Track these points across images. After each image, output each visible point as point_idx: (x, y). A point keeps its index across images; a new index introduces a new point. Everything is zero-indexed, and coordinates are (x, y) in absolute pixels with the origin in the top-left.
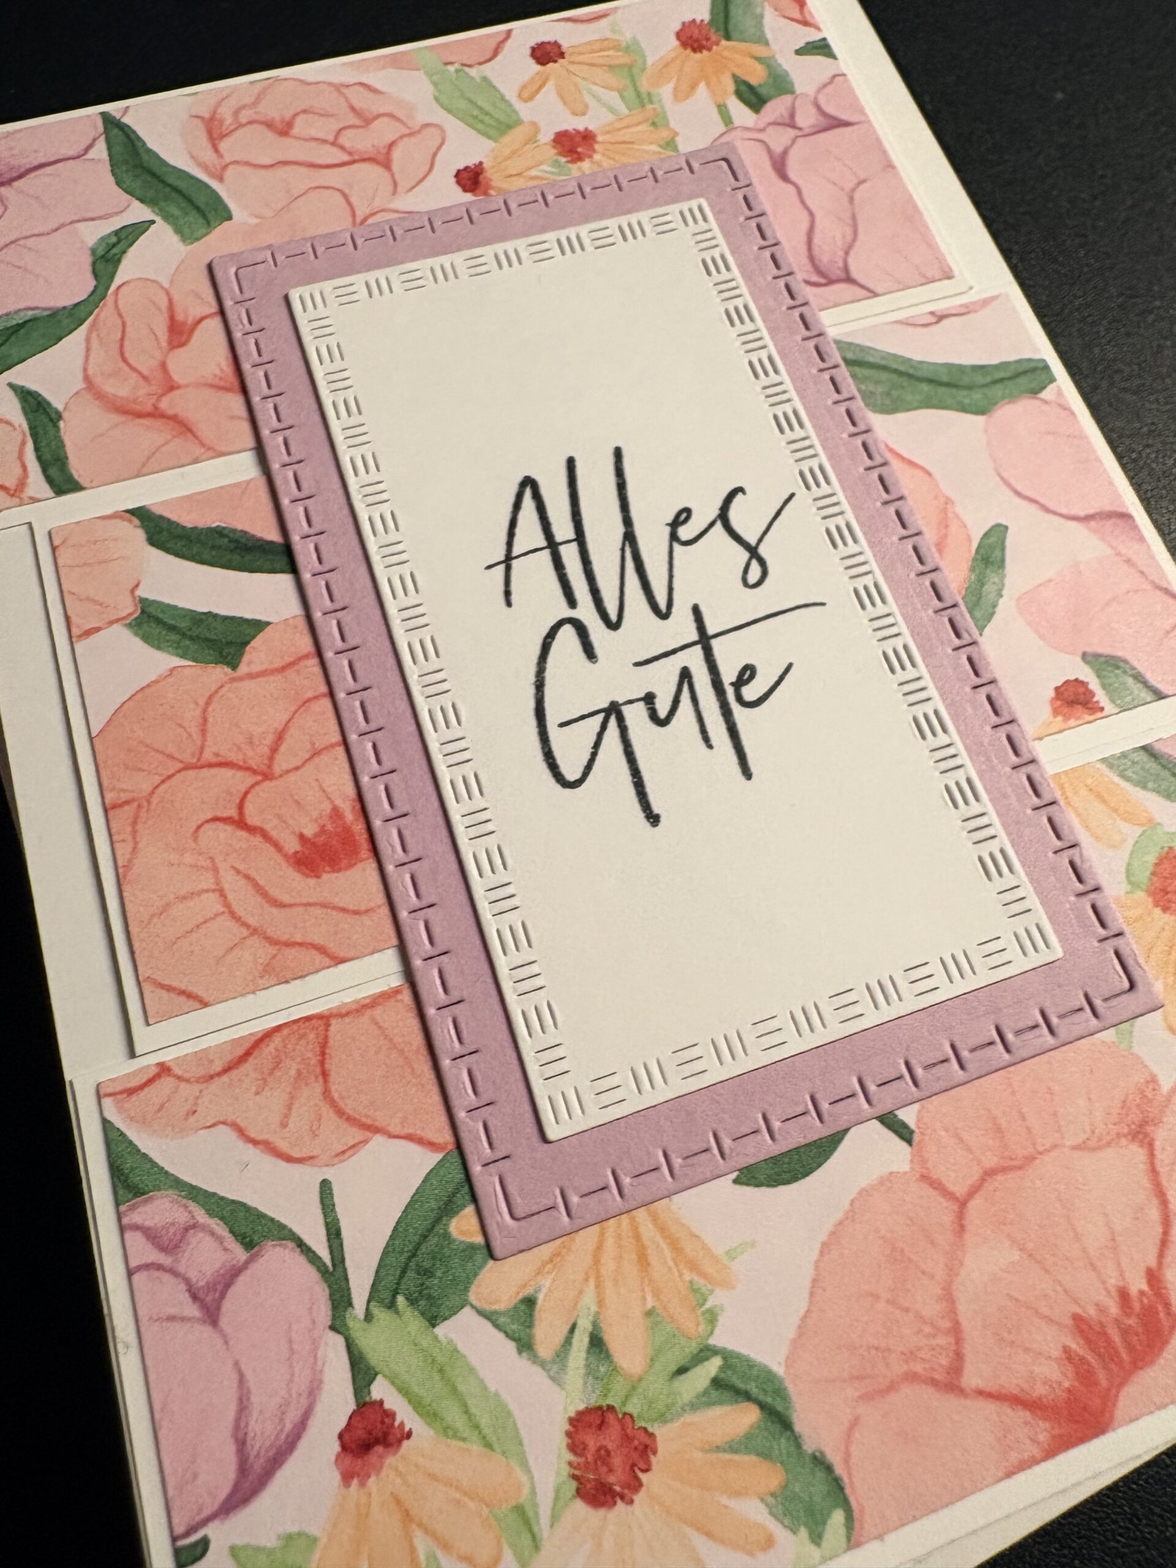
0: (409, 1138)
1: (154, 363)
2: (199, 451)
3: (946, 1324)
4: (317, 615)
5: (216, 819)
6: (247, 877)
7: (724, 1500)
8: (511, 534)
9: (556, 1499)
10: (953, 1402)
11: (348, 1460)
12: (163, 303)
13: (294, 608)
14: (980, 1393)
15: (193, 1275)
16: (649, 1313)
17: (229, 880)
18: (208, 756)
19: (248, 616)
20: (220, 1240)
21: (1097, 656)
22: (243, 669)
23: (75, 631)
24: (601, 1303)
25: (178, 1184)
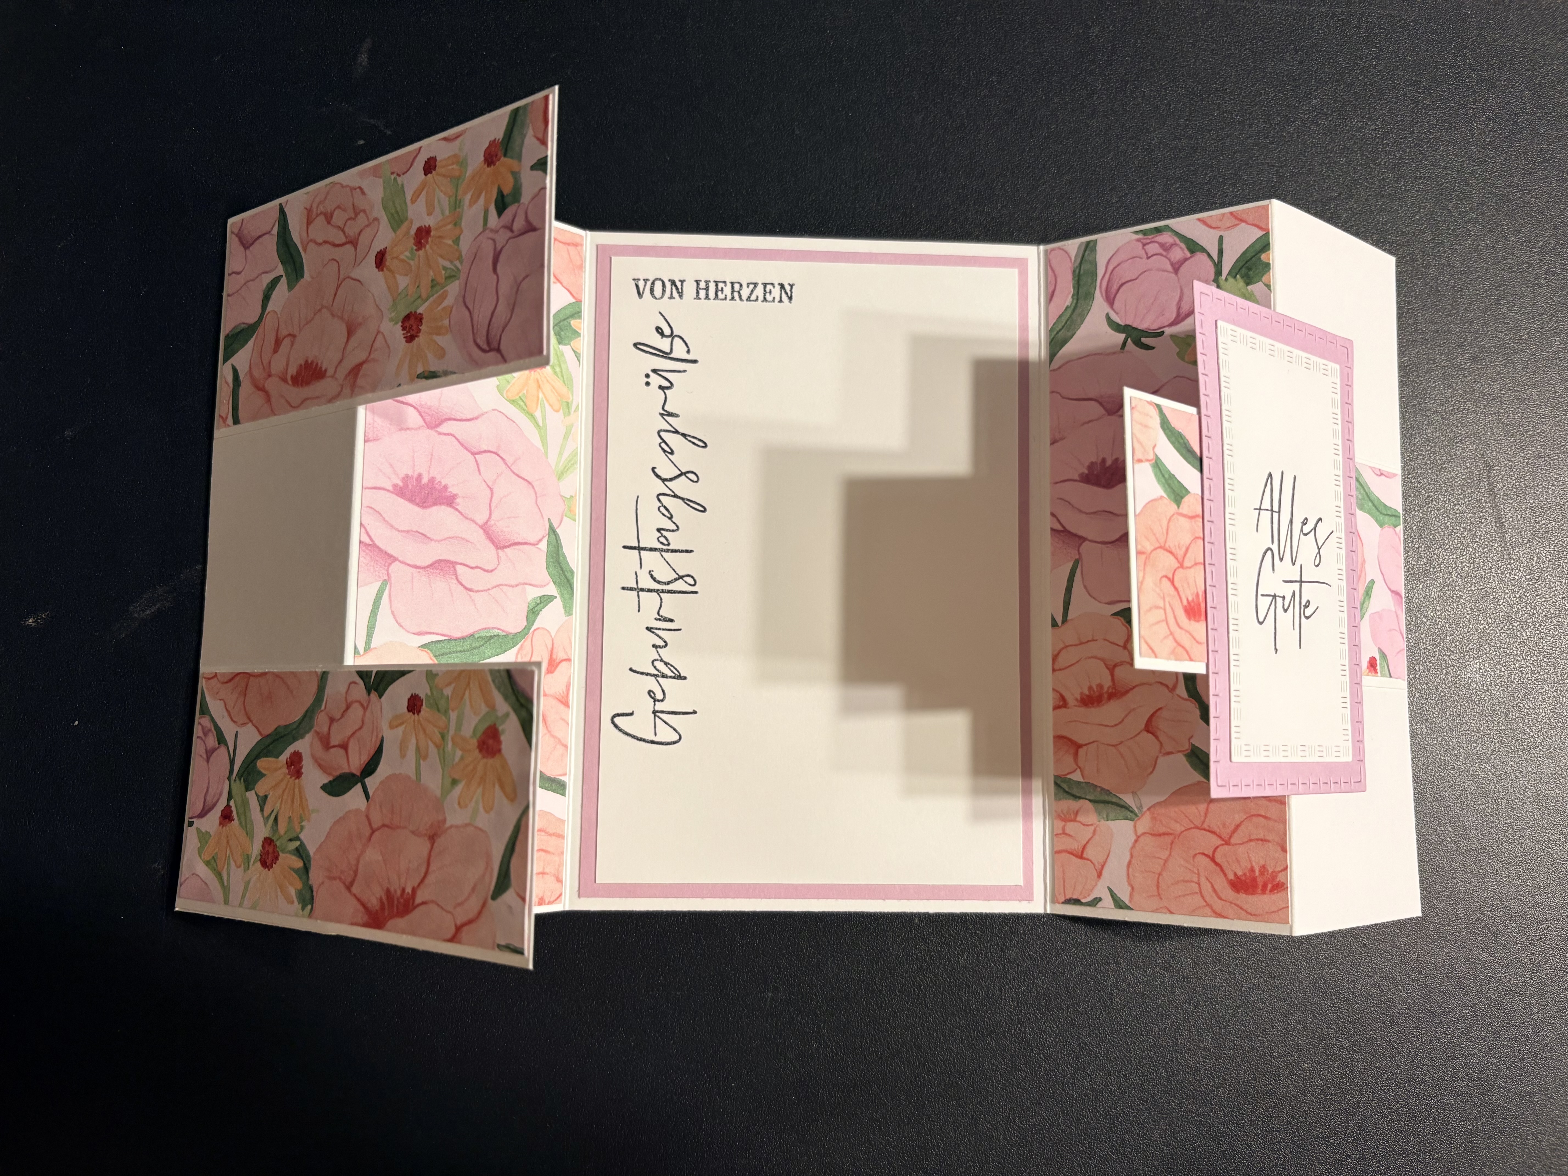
0: (256, 728)
3: (354, 868)
9: (256, 858)
10: (347, 893)
11: (222, 819)
14: (355, 895)
15: (208, 745)
16: (290, 818)
20: (214, 737)
24: (280, 808)
25: (211, 715)
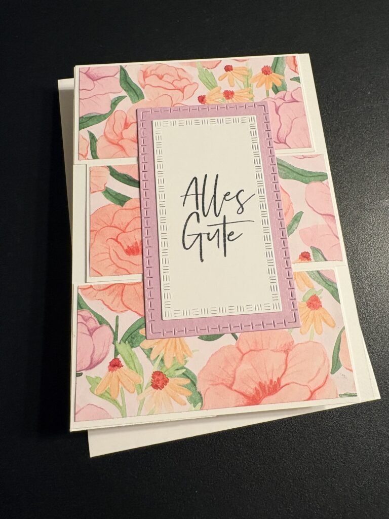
0: (136, 312)
1: (120, 132)
2: (125, 155)
3: (232, 376)
4: (142, 199)
5: (112, 238)
6: (116, 252)
7: (179, 394)
8: (188, 190)
9: (147, 385)
10: (229, 390)
11: (110, 367)
12: (125, 117)
13: (138, 196)
14: (235, 390)
15: (89, 326)
16: (174, 358)
17: (112, 252)
18: (113, 225)
19: (128, 196)
20: (95, 321)
21: (314, 247)
22: (124, 207)
23: (91, 191)
24: (165, 353)
25: (90, 309)
